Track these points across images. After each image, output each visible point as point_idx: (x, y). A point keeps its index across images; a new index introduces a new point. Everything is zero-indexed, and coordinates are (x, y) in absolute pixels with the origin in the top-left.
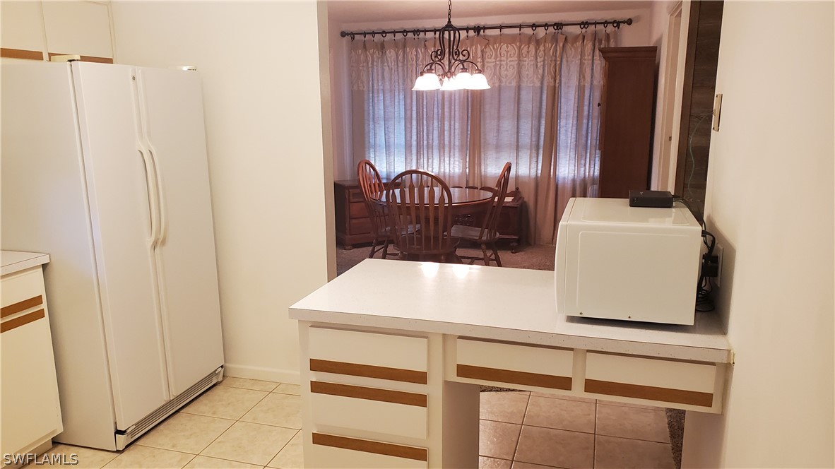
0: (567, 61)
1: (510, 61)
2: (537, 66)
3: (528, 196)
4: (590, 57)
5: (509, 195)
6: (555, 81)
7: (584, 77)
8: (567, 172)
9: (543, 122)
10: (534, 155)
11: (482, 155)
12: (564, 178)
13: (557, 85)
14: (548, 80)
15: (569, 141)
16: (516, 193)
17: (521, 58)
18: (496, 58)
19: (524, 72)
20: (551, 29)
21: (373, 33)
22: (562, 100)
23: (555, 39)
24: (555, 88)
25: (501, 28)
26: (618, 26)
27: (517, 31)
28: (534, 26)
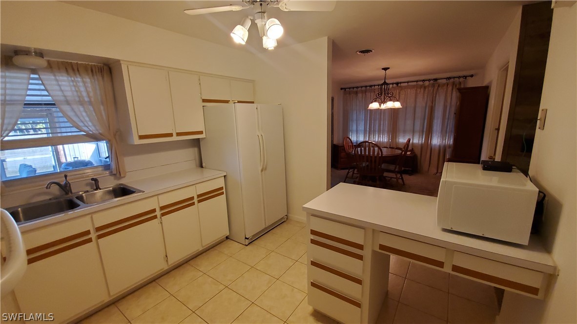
0: (439, 95)
2: (424, 97)
3: (418, 152)
4: (451, 93)
5: (409, 151)
7: (447, 102)
8: (436, 142)
9: (426, 121)
10: (421, 134)
11: (397, 135)
12: (435, 145)
13: (433, 105)
14: (429, 103)
15: (438, 129)
16: (412, 151)
17: (417, 95)
18: (405, 95)
19: (418, 100)
20: (432, 82)
21: (353, 88)
22: (436, 111)
23: (433, 86)
24: (432, 107)
25: (408, 82)
26: (466, 78)
27: (415, 83)
28: (424, 81)
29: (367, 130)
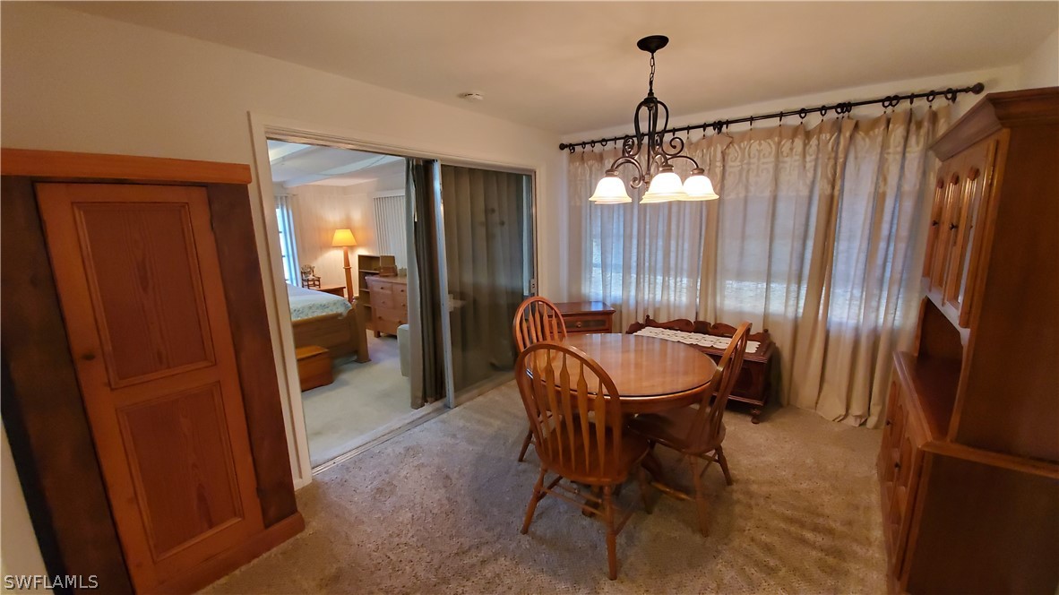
0: (856, 158)
1: (763, 163)
2: (805, 167)
3: (782, 340)
4: (900, 149)
5: (753, 338)
6: (833, 188)
7: (885, 180)
8: (845, 315)
9: (810, 244)
10: (794, 287)
11: (718, 283)
12: (840, 324)
13: (836, 193)
14: (822, 187)
15: (852, 273)
16: (764, 337)
17: (781, 159)
18: (742, 161)
19: (784, 177)
20: (832, 114)
21: (593, 143)
22: (844, 214)
23: (837, 127)
24: (832, 197)
25: (751, 119)
26: (954, 99)
27: (775, 122)
28: (803, 112)
29: (630, 268)
